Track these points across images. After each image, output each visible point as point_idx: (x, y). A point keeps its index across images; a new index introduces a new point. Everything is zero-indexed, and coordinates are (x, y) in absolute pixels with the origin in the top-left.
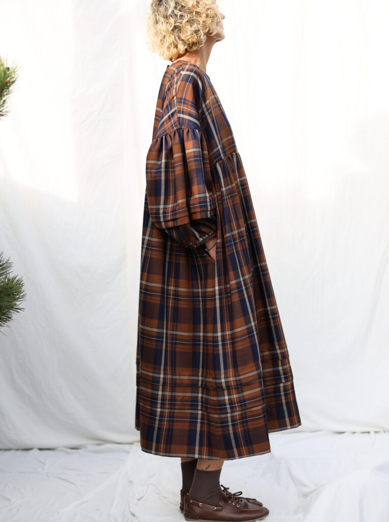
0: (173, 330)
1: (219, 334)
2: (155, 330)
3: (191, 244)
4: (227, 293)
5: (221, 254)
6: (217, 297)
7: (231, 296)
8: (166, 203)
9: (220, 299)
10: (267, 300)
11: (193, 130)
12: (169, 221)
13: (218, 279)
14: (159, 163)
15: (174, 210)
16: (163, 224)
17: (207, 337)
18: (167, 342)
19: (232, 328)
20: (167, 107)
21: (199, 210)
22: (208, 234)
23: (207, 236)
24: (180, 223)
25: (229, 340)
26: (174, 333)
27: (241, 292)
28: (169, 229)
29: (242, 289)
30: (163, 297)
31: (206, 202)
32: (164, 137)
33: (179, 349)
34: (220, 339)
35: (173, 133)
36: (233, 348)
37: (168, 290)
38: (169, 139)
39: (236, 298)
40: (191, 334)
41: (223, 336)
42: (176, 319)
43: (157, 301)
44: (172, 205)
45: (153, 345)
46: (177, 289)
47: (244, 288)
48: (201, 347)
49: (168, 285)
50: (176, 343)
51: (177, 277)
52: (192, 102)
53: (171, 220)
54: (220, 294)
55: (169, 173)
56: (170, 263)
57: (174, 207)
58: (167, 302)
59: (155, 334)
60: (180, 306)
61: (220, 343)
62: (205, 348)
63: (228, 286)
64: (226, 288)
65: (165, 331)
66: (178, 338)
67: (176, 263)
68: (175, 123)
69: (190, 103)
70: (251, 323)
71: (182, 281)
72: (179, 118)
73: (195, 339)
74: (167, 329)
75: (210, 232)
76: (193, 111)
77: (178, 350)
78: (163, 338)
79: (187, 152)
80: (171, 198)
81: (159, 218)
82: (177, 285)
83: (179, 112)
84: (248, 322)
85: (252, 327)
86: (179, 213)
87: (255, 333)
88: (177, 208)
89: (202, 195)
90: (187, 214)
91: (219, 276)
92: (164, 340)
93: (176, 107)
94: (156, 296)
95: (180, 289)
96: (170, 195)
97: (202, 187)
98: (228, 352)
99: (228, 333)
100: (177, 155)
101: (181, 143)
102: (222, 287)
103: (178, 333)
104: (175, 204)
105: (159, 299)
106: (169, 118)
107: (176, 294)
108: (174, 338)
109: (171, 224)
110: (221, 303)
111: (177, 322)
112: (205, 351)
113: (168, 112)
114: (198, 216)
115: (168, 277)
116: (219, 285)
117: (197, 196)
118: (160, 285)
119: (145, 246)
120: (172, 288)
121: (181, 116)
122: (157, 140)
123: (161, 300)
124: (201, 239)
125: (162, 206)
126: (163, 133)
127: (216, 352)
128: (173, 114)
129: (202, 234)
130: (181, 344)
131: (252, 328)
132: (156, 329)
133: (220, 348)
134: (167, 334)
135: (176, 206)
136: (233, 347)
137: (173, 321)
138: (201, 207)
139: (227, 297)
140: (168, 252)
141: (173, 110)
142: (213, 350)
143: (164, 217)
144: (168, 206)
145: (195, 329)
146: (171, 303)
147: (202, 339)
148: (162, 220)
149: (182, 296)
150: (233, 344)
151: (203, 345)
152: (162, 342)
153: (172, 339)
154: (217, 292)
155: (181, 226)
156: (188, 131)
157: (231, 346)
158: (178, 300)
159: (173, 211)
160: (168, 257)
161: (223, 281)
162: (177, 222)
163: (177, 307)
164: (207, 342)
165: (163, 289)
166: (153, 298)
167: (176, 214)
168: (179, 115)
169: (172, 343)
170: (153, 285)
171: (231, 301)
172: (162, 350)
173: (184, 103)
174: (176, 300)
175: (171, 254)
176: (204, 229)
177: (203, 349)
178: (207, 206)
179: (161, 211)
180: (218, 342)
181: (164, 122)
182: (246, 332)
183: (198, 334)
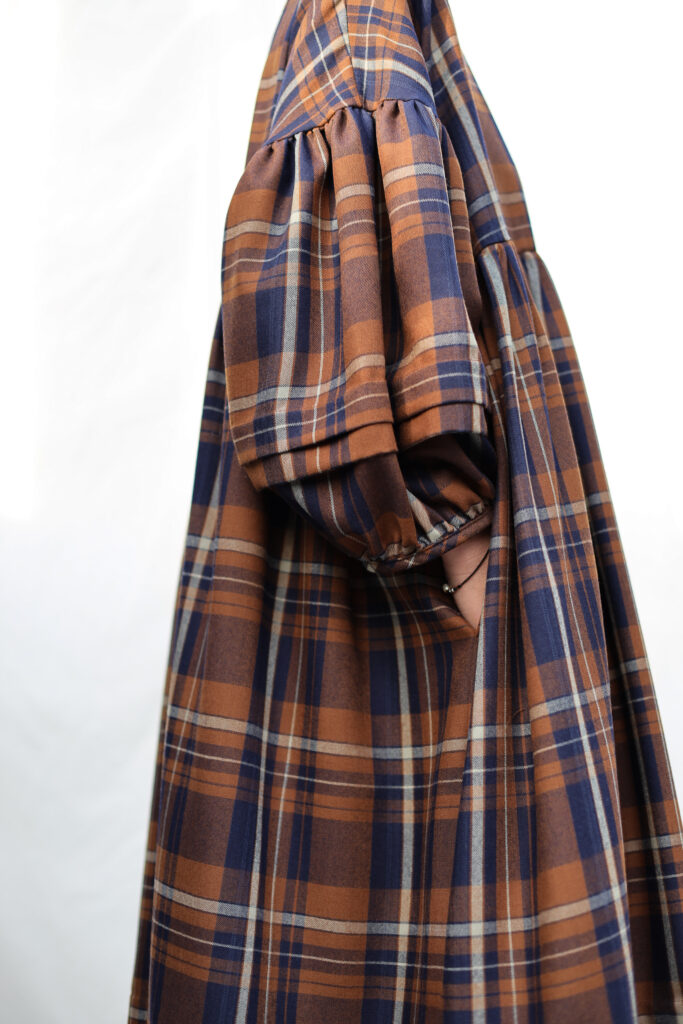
0: (287, 910)
1: (477, 929)
2: (212, 907)
3: (394, 551)
4: (516, 759)
5: (502, 596)
6: (478, 771)
7: (531, 772)
8: (299, 378)
9: (491, 779)
10: (649, 808)
11: (416, 106)
12: (312, 447)
13: (487, 696)
14: (279, 231)
15: (335, 404)
16: (287, 461)
17: (426, 938)
18: (258, 958)
19: (533, 907)
20: (310, 38)
21: (436, 397)
22: (463, 514)
23: (459, 520)
24: (357, 449)
25: (515, 960)
26: (293, 920)
27: (572, 753)
28: (310, 482)
29: (580, 743)
30: (249, 774)
31: (468, 367)
32: (298, 137)
33: (309, 985)
34: (477, 949)
35: (336, 119)
36: (531, 991)
37: (272, 748)
38: (317, 142)
39: (552, 778)
40: (361, 928)
41: (491, 939)
42: (301, 867)
43: (223, 787)
44: (327, 387)
45: (201, 969)
46: (309, 745)
47: (585, 737)
48: (401, 982)
49: (274, 729)
50: (297, 963)
51: (312, 697)
52: (405, 20)
53: (321, 444)
54: (491, 760)
55: (317, 266)
56: (286, 643)
57: (332, 391)
58: (267, 797)
59: (212, 925)
60: (318, 813)
61: (478, 967)
62: (417, 983)
63: (524, 730)
64: (515, 740)
65: (252, 913)
66: (305, 941)
67: (310, 643)
68: (342, 86)
69: (397, 23)
70: (609, 887)
71: (332, 715)
72: (358, 73)
73: (377, 950)
74: (262, 904)
75: (472, 504)
76: (411, 48)
77: (303, 989)
78: (242, 941)
79: (388, 179)
80: (322, 360)
81: (271, 438)
82: (310, 729)
83: (359, 52)
84: (596, 883)
85: (612, 903)
86: (357, 408)
87: (623, 931)
88: (348, 391)
89: (454, 338)
90: (386, 414)
91: (491, 684)
92: (249, 949)
93: (346, 36)
94: (220, 766)
95: (321, 747)
96: (318, 350)
97: (453, 307)
98: (510, 1009)
99: (513, 926)
100: (351, 192)
101: (366, 153)
102: (501, 731)
103: (309, 922)
104: (339, 381)
105: (233, 779)
106: (319, 71)
107: (307, 765)
108: (292, 942)
109: (318, 461)
110: (491, 796)
111: (305, 877)
112: (416, 999)
113: (315, 54)
114: (432, 425)
115: (278, 696)
116: (491, 720)
117: (430, 343)
118: (241, 727)
119: (197, 576)
120: (289, 741)
121: (367, 65)
122: (271, 151)
123: (240, 788)
124: (435, 534)
125: (283, 392)
126: (296, 122)
127: (457, 1006)
128: (332, 60)
129: (440, 507)
130: (316, 966)
131: (614, 912)
132: (218, 905)
133: (478, 986)
134: (260, 924)
135: (343, 386)
136: (535, 990)
137: (291, 875)
138: (445, 384)
139: (518, 777)
140: (281, 600)
141: (334, 46)
142: (447, 997)
143: (292, 432)
144: (307, 392)
145: (379, 909)
146: (284, 801)
147: (403, 948)
148: (282, 444)
149: (330, 775)
150: (534, 972)
151: (410, 973)
152: (240, 956)
153: (284, 946)
154: (478, 752)
155: (361, 462)
156: (396, 111)
157: (524, 982)
158: (311, 788)
159: (330, 408)
160: (278, 617)
161: (504, 706)
162: (346, 449)
163: (309, 819)
164: (425, 961)
165: (253, 742)
166: (210, 775)
167: (342, 415)
168: (356, 62)
169: (283, 962)
170: (214, 722)
171: (533, 793)
172: (235, 991)
173: (374, 20)
174: (305, 787)
175: (290, 609)
176: (453, 491)
177: (408, 990)
178: (468, 382)
179: (281, 411)
180: (468, 963)
181: (297, 90)
182: (589, 925)
183: (387, 928)
